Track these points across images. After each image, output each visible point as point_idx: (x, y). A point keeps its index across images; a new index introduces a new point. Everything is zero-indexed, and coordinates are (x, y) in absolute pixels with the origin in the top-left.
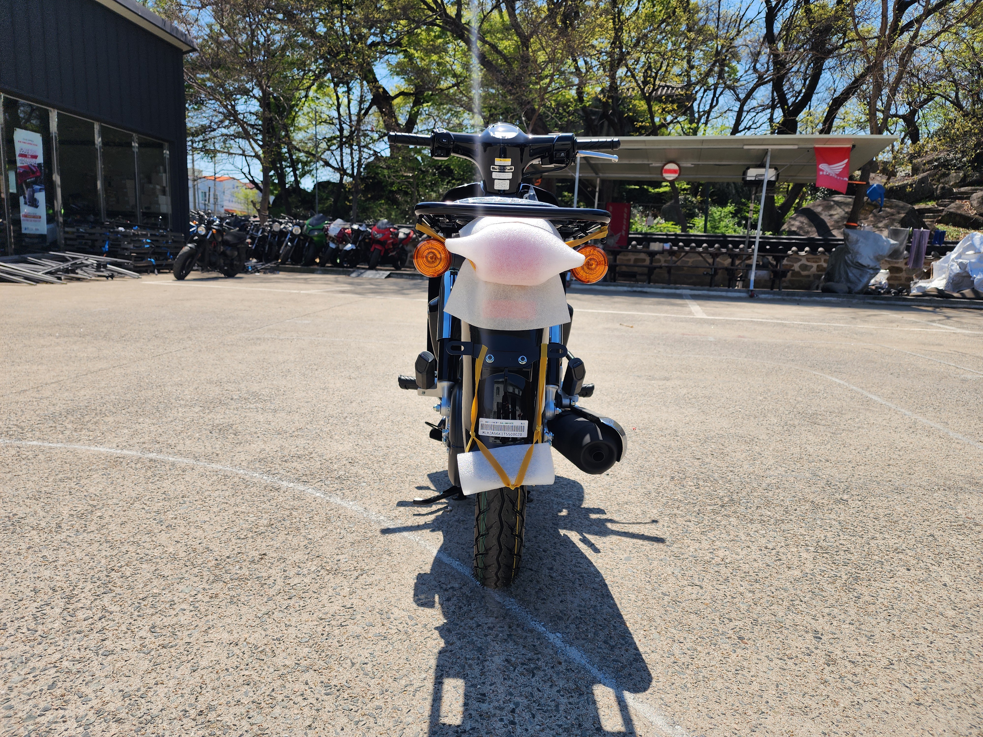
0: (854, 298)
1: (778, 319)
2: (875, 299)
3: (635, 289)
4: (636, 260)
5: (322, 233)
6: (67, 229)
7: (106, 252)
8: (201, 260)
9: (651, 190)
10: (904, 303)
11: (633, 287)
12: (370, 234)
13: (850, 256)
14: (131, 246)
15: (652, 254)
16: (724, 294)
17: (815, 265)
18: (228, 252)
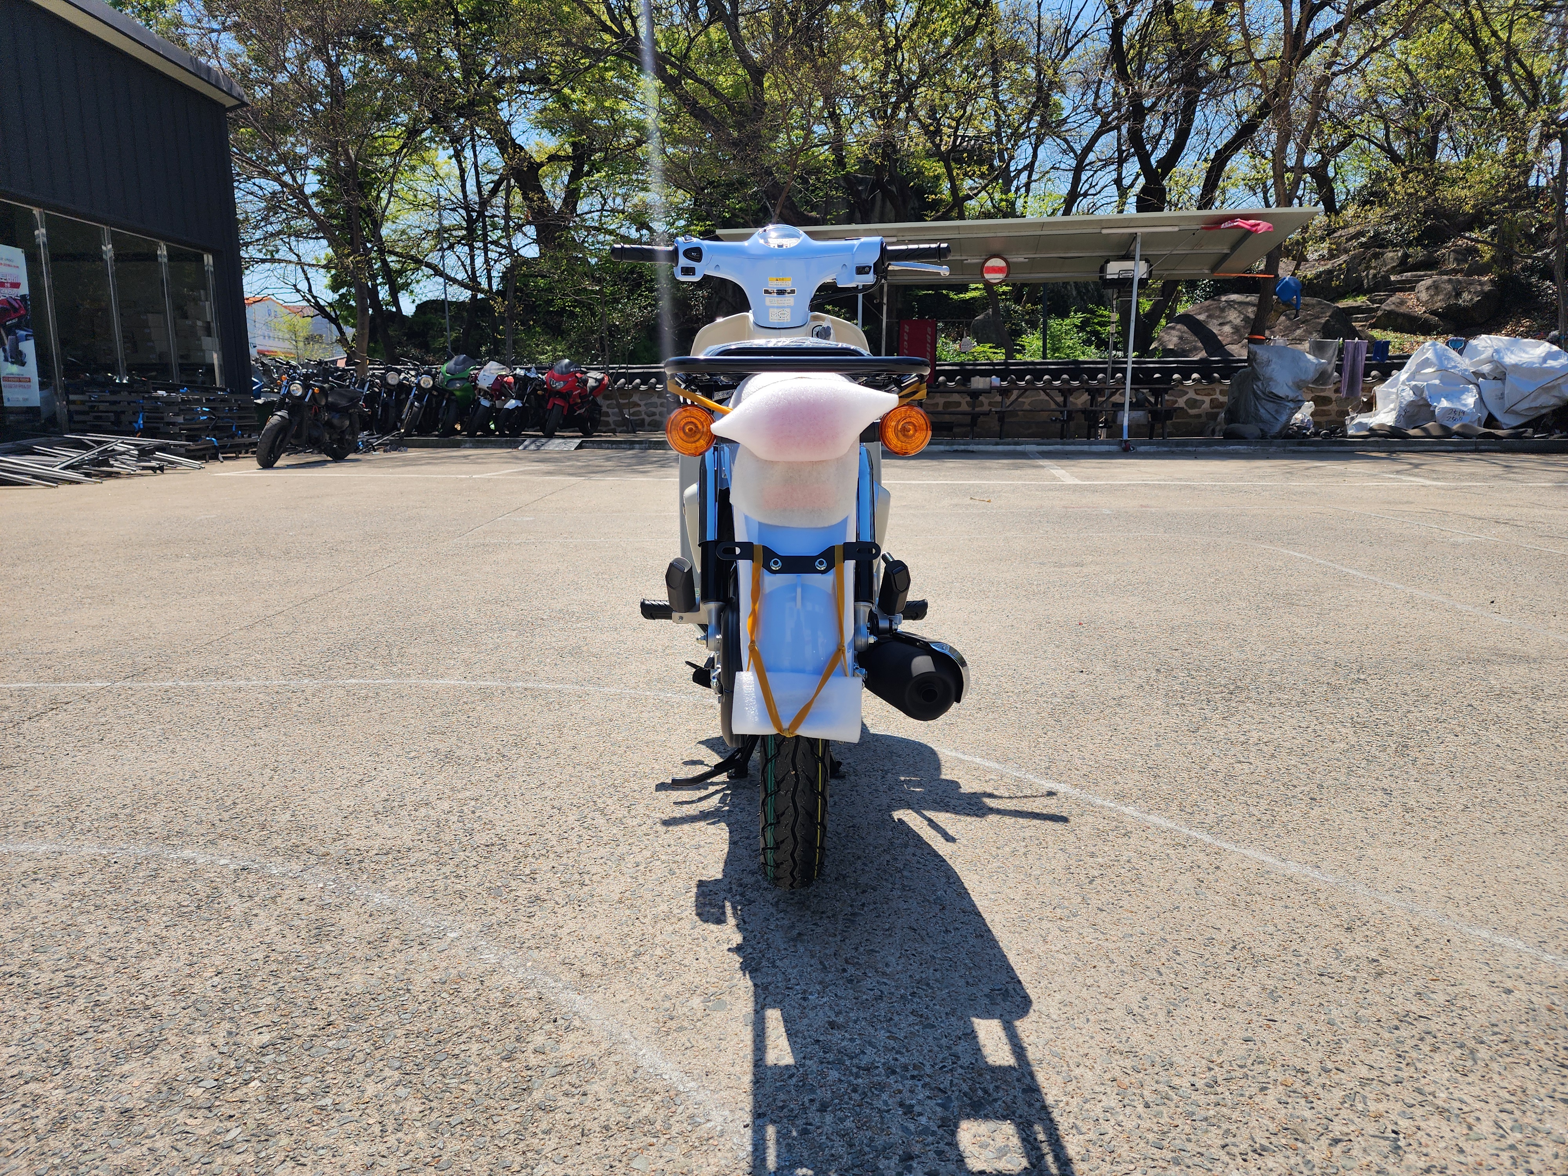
0: (1271, 444)
1: (1180, 479)
2: (1300, 444)
3: (955, 447)
4: (947, 405)
5: (467, 384)
6: (72, 397)
7: (140, 430)
8: (297, 436)
9: (952, 295)
10: (1341, 448)
11: (953, 444)
12: (543, 382)
13: (1259, 384)
14: (180, 419)
15: (975, 394)
16: (1086, 448)
17: (1207, 399)
18: (336, 421)
